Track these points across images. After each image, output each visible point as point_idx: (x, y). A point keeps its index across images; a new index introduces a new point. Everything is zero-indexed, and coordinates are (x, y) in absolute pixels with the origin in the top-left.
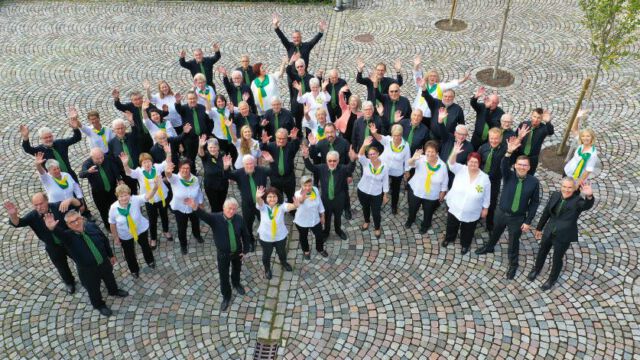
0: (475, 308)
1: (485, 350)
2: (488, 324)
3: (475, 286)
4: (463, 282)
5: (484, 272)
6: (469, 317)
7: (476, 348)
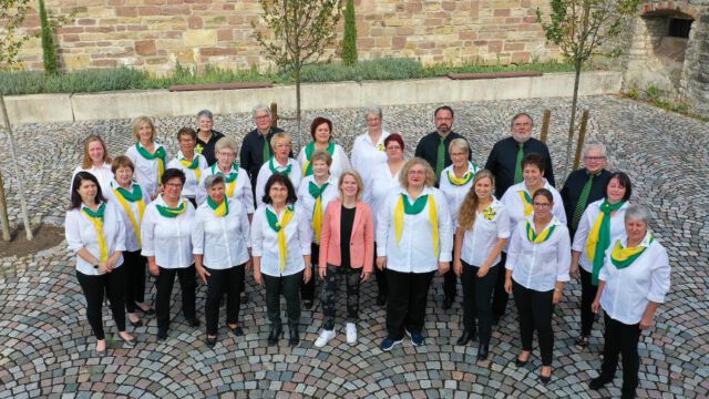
0: (260, 375)
1: (339, 381)
2: (293, 368)
3: (220, 366)
4: (205, 379)
5: (194, 353)
6: (276, 385)
7: (331, 388)
